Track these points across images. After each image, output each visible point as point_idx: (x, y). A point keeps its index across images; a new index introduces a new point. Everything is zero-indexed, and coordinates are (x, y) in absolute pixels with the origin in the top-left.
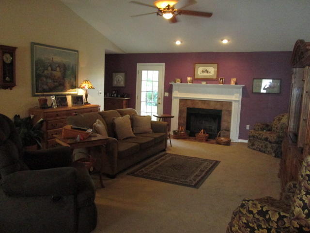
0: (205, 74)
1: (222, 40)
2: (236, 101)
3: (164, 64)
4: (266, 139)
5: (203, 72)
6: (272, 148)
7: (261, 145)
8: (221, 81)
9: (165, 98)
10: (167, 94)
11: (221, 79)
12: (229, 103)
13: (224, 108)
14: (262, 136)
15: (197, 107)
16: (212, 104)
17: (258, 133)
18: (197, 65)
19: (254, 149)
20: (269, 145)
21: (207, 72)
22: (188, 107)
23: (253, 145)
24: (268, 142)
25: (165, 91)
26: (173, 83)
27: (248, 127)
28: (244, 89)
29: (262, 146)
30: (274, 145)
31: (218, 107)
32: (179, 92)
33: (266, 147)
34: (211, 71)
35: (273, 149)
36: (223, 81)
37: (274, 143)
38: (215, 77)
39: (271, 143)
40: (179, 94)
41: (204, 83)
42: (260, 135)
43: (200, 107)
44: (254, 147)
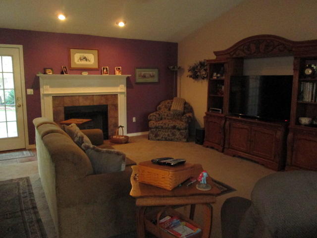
0: (84, 62)
1: (117, 23)
2: (121, 93)
3: (21, 47)
4: (174, 127)
5: (81, 59)
6: (181, 134)
7: (166, 134)
8: (105, 70)
9: (28, 96)
10: (30, 91)
11: (104, 69)
12: (115, 96)
13: (109, 103)
14: (168, 125)
15: (77, 104)
16: (95, 98)
17: (162, 123)
18: (72, 50)
19: (158, 140)
20: (178, 133)
21: (86, 60)
22: (65, 105)
23: (156, 136)
24: (175, 130)
25: (27, 88)
26: (40, 75)
27: (134, 120)
28: (128, 79)
29: (168, 135)
30: (184, 131)
31: (103, 102)
32: (51, 87)
33: (174, 134)
34: (91, 59)
35: (182, 136)
36: (107, 71)
37: (183, 130)
38: (96, 67)
39: (179, 130)
40: (50, 89)
41: (85, 74)
42: (165, 124)
43: (82, 104)
44: (158, 138)
